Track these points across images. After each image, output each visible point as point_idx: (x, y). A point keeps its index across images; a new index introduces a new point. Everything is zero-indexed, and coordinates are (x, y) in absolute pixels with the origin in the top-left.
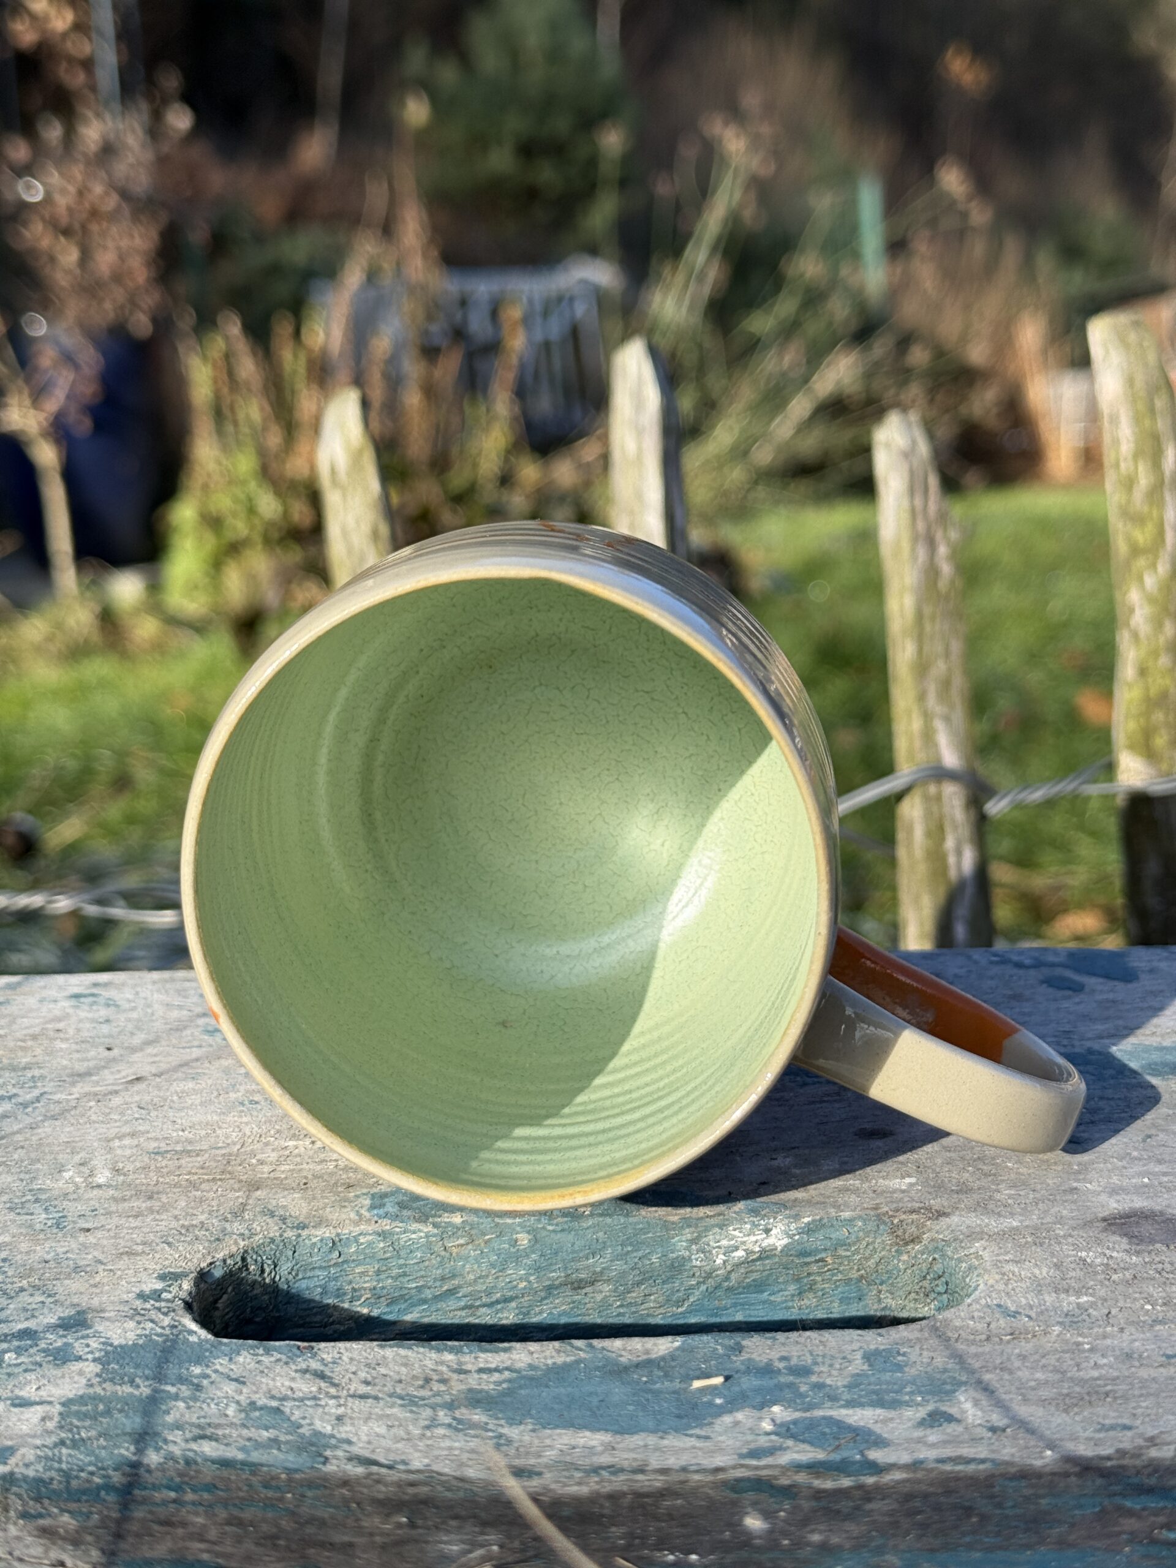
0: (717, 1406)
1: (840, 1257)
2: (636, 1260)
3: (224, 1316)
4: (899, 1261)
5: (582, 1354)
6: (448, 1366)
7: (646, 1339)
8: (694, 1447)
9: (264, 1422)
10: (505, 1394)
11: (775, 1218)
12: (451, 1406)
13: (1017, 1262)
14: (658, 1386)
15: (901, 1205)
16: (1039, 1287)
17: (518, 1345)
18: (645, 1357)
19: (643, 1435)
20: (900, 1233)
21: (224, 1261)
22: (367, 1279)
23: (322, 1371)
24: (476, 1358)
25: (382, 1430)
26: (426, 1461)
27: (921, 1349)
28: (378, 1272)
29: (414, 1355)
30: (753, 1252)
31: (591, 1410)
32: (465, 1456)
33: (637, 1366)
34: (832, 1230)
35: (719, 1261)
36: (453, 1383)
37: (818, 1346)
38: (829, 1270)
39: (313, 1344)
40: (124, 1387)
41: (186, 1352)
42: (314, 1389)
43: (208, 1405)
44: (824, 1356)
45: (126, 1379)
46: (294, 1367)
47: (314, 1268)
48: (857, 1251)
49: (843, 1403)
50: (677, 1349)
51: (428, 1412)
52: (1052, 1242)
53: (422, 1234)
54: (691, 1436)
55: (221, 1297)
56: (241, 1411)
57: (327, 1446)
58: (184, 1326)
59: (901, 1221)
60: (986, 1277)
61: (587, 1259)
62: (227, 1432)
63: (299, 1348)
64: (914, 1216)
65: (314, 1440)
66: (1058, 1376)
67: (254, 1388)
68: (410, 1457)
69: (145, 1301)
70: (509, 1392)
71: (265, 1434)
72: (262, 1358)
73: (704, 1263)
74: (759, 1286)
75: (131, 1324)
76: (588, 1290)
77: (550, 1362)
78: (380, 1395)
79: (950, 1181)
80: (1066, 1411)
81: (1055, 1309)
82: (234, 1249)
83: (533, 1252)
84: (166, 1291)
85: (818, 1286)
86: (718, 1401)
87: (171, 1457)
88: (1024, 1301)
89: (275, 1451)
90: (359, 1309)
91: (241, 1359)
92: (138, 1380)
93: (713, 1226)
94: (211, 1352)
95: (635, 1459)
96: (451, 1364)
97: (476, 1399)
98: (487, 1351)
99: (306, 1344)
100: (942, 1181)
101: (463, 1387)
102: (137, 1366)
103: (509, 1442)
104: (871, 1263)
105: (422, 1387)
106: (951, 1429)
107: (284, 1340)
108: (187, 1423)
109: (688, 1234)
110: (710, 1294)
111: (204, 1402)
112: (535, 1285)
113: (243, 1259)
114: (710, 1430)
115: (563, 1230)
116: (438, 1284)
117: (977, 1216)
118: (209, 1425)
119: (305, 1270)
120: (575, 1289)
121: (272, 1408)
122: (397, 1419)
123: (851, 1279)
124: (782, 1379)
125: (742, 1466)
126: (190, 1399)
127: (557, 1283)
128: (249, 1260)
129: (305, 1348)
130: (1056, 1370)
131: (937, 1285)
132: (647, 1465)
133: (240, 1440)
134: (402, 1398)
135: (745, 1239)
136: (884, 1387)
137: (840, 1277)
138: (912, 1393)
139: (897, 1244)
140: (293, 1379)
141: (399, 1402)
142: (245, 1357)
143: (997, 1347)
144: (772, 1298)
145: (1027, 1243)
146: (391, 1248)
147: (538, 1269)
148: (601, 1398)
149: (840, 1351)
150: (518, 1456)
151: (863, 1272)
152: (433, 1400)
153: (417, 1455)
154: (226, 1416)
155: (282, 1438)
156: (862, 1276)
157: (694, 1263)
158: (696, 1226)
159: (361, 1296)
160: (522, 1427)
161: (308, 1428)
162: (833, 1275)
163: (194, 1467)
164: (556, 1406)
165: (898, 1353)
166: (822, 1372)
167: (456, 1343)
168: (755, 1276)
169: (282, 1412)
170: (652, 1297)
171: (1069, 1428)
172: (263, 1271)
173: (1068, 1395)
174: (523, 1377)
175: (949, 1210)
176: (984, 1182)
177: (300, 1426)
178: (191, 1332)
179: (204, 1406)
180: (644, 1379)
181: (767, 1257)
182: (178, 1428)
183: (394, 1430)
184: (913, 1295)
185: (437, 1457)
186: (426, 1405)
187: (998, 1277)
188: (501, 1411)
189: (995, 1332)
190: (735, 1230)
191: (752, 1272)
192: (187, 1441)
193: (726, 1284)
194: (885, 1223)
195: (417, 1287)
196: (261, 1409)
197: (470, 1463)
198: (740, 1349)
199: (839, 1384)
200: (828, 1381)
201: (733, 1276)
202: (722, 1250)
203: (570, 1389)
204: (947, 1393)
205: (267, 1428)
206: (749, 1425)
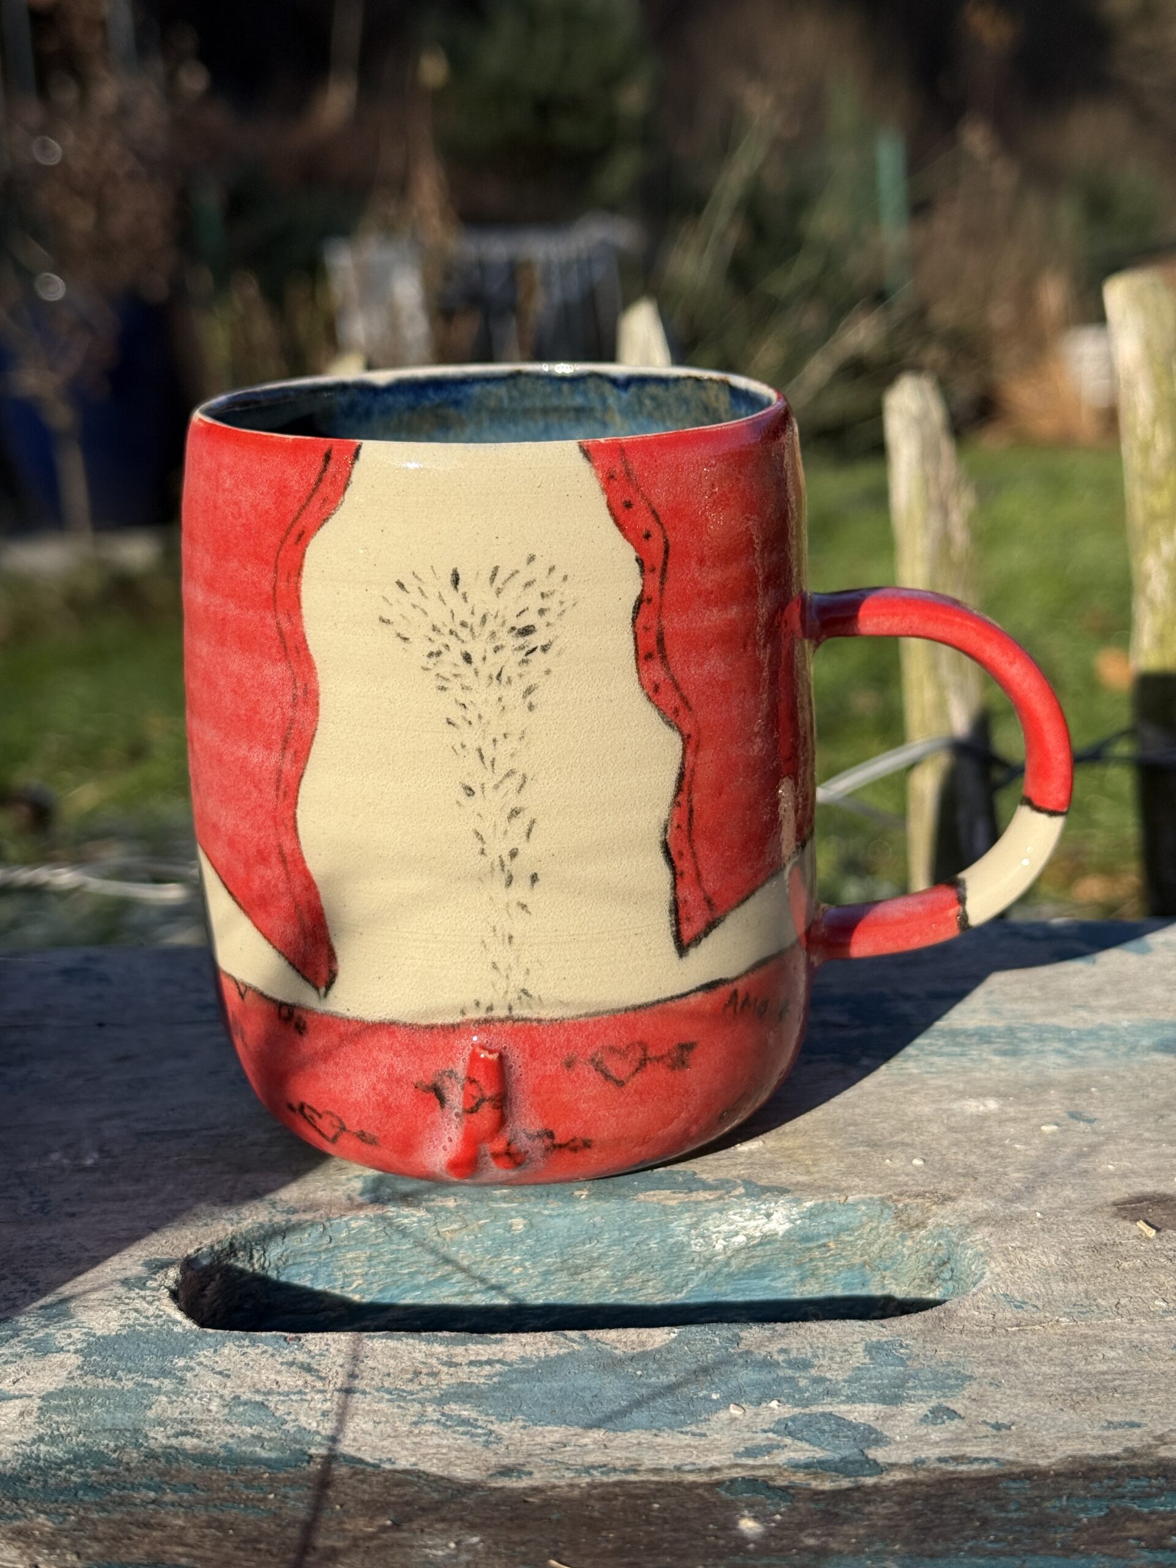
0: (712, 1400)
1: (843, 1242)
2: (634, 1245)
3: (212, 1303)
4: (904, 1246)
5: (576, 1346)
6: (438, 1359)
7: (642, 1330)
8: (689, 1446)
9: (248, 1418)
10: (494, 1388)
11: (776, 1203)
12: (442, 1400)
13: (1023, 1249)
14: (653, 1379)
15: (905, 1188)
16: (1046, 1274)
17: (510, 1336)
18: (639, 1350)
19: (636, 1432)
20: (904, 1217)
21: (212, 1247)
22: (359, 1264)
23: (309, 1364)
24: (466, 1350)
25: (369, 1426)
26: (413, 1460)
27: (925, 1341)
28: (370, 1258)
29: (404, 1347)
30: (753, 1238)
31: (584, 1406)
32: (454, 1453)
33: (632, 1359)
34: (835, 1214)
35: (719, 1246)
36: (443, 1377)
37: (818, 1339)
38: (831, 1255)
39: (301, 1335)
40: (106, 1380)
41: (170, 1344)
42: (300, 1383)
43: (191, 1399)
44: (824, 1349)
45: (108, 1371)
46: (280, 1360)
47: (304, 1254)
48: (861, 1237)
49: (843, 1398)
50: (674, 1340)
51: (417, 1407)
52: (1061, 1228)
53: (415, 1219)
54: (687, 1433)
55: (209, 1284)
56: (224, 1406)
57: (310, 1444)
58: (169, 1316)
59: (906, 1206)
60: (993, 1265)
61: (584, 1244)
62: (209, 1428)
63: (285, 1339)
64: (920, 1200)
65: (298, 1436)
66: (1066, 1370)
67: (239, 1382)
68: (397, 1456)
69: (130, 1289)
70: (500, 1387)
71: (248, 1430)
72: (248, 1350)
73: (704, 1249)
74: (760, 1272)
75: (115, 1314)
76: (585, 1275)
77: (542, 1354)
78: (368, 1390)
79: (956, 1163)
80: (1074, 1409)
81: (1063, 1297)
82: (222, 1235)
83: (528, 1237)
84: (151, 1279)
85: (822, 1272)
86: (715, 1396)
87: (152, 1455)
88: (1031, 1290)
89: (258, 1449)
90: (350, 1295)
91: (226, 1351)
92: (119, 1372)
93: (713, 1210)
94: (196, 1344)
95: (627, 1459)
96: (441, 1356)
97: (465, 1393)
98: (479, 1343)
99: (293, 1335)
100: (949, 1165)
101: (454, 1381)
102: (120, 1358)
103: (499, 1439)
104: (875, 1248)
105: (411, 1380)
106: (954, 1425)
107: (271, 1331)
108: (168, 1418)
109: (687, 1219)
110: (710, 1280)
111: (187, 1396)
112: (531, 1271)
113: (231, 1245)
114: (705, 1428)
115: (559, 1215)
116: (431, 1269)
117: (983, 1201)
118: (192, 1420)
119: (295, 1256)
120: (571, 1275)
121: (257, 1403)
122: (385, 1415)
123: (853, 1265)
124: (781, 1373)
125: (737, 1465)
126: (174, 1393)
127: (553, 1268)
128: (237, 1245)
129: (291, 1339)
130: (1063, 1364)
131: (942, 1272)
132: (640, 1465)
133: (223, 1437)
134: (391, 1393)
135: (745, 1224)
136: (886, 1381)
137: (843, 1262)
138: (914, 1388)
139: (902, 1229)
140: (279, 1372)
141: (387, 1396)
142: (231, 1349)
143: (1003, 1339)
144: (773, 1284)
145: (1034, 1229)
146: (383, 1234)
147: (534, 1255)
148: (595, 1393)
149: (841, 1344)
150: (508, 1455)
151: (866, 1257)
152: (421, 1395)
153: (405, 1453)
154: (210, 1411)
155: (266, 1435)
156: (864, 1264)
157: (694, 1248)
158: (696, 1211)
159: (353, 1281)
160: (513, 1423)
161: (292, 1424)
162: (836, 1260)
163: (175, 1465)
164: (548, 1402)
165: (901, 1346)
166: (822, 1365)
167: (446, 1334)
168: (757, 1261)
169: (267, 1407)
170: (650, 1283)
171: (1075, 1426)
172: (251, 1257)
173: (1075, 1390)
174: (515, 1370)
175: (954, 1194)
176: (991, 1165)
177: (285, 1422)
178: (176, 1322)
179: (187, 1400)
180: (639, 1373)
181: (769, 1243)
182: (159, 1424)
183: (381, 1426)
184: (917, 1281)
185: (424, 1456)
186: (414, 1400)
187: (1003, 1264)
188: (491, 1406)
189: (1000, 1323)
190: (735, 1214)
191: (753, 1257)
192: (168, 1437)
193: (726, 1270)
194: (890, 1208)
195: (409, 1273)
196: (245, 1404)
197: (458, 1462)
198: (738, 1340)
199: (840, 1378)
200: (828, 1375)
201: (733, 1262)
202: (722, 1236)
203: (562, 1384)
204: (951, 1387)
205: (250, 1425)
206: (745, 1422)
